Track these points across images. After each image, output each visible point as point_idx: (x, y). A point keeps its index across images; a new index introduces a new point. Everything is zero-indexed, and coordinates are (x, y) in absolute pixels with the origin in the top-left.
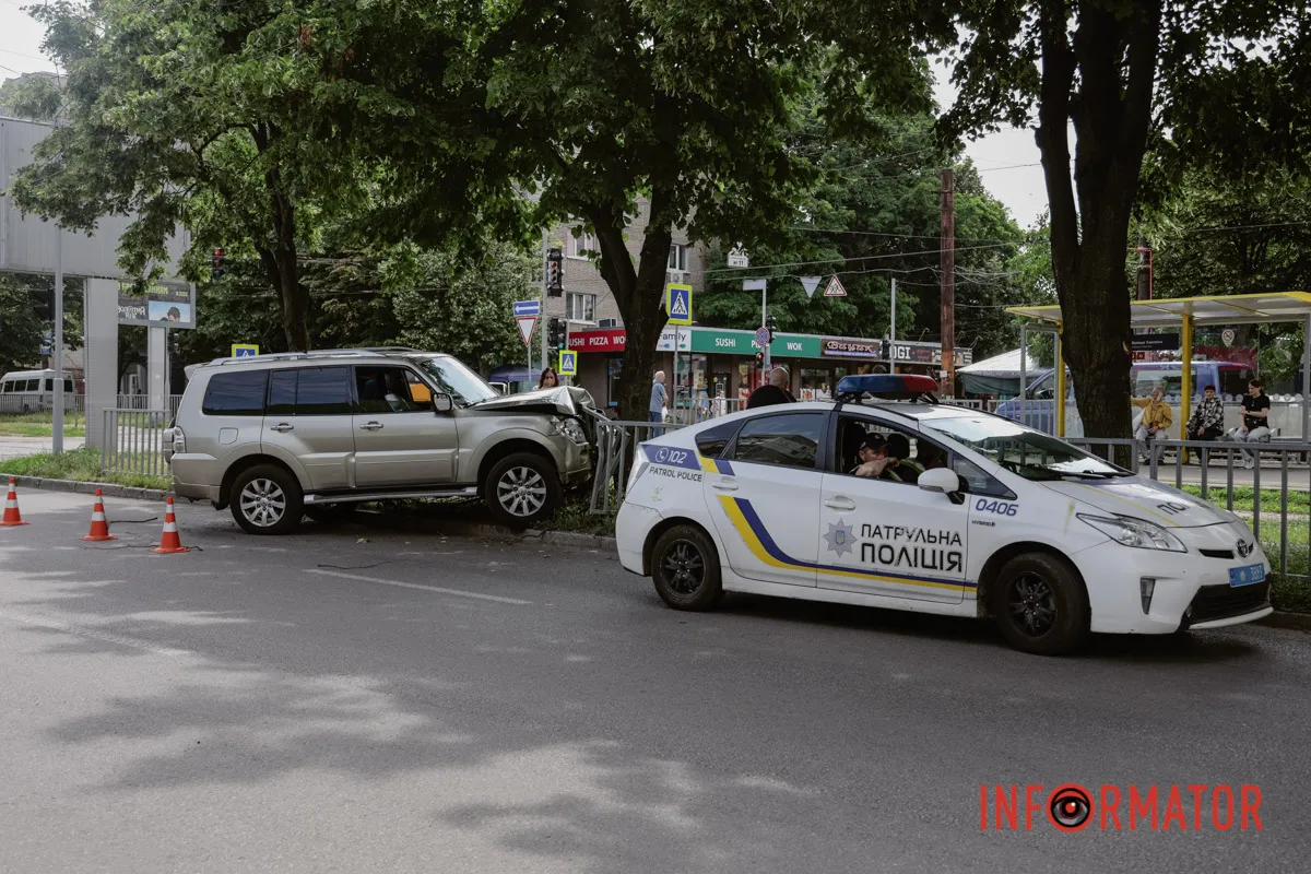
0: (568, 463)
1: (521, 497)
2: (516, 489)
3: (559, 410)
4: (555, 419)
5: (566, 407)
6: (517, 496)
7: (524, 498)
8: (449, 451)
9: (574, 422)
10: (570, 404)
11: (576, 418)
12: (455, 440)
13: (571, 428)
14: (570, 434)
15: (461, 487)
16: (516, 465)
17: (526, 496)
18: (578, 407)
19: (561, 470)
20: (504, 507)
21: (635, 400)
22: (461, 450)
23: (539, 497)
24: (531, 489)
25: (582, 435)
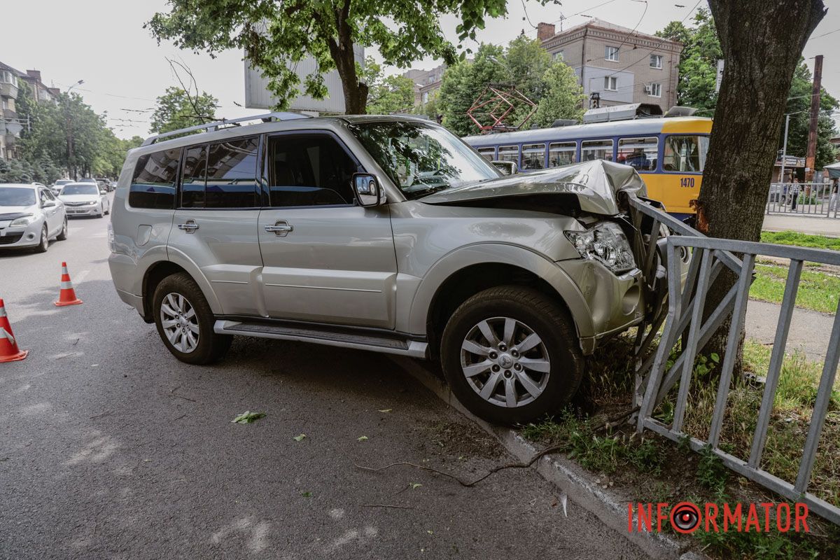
0: (598, 317)
1: (502, 371)
2: (493, 356)
3: (585, 206)
4: (574, 225)
5: (598, 198)
6: (496, 368)
7: (508, 374)
8: (384, 276)
9: (616, 231)
10: (606, 192)
11: (618, 221)
12: (392, 259)
13: (609, 242)
14: (605, 256)
15: (404, 338)
16: (495, 313)
17: (513, 370)
18: (622, 198)
19: (581, 329)
20: (473, 385)
21: (742, 186)
22: (401, 277)
23: (535, 376)
24: (523, 360)
25: (629, 255)
